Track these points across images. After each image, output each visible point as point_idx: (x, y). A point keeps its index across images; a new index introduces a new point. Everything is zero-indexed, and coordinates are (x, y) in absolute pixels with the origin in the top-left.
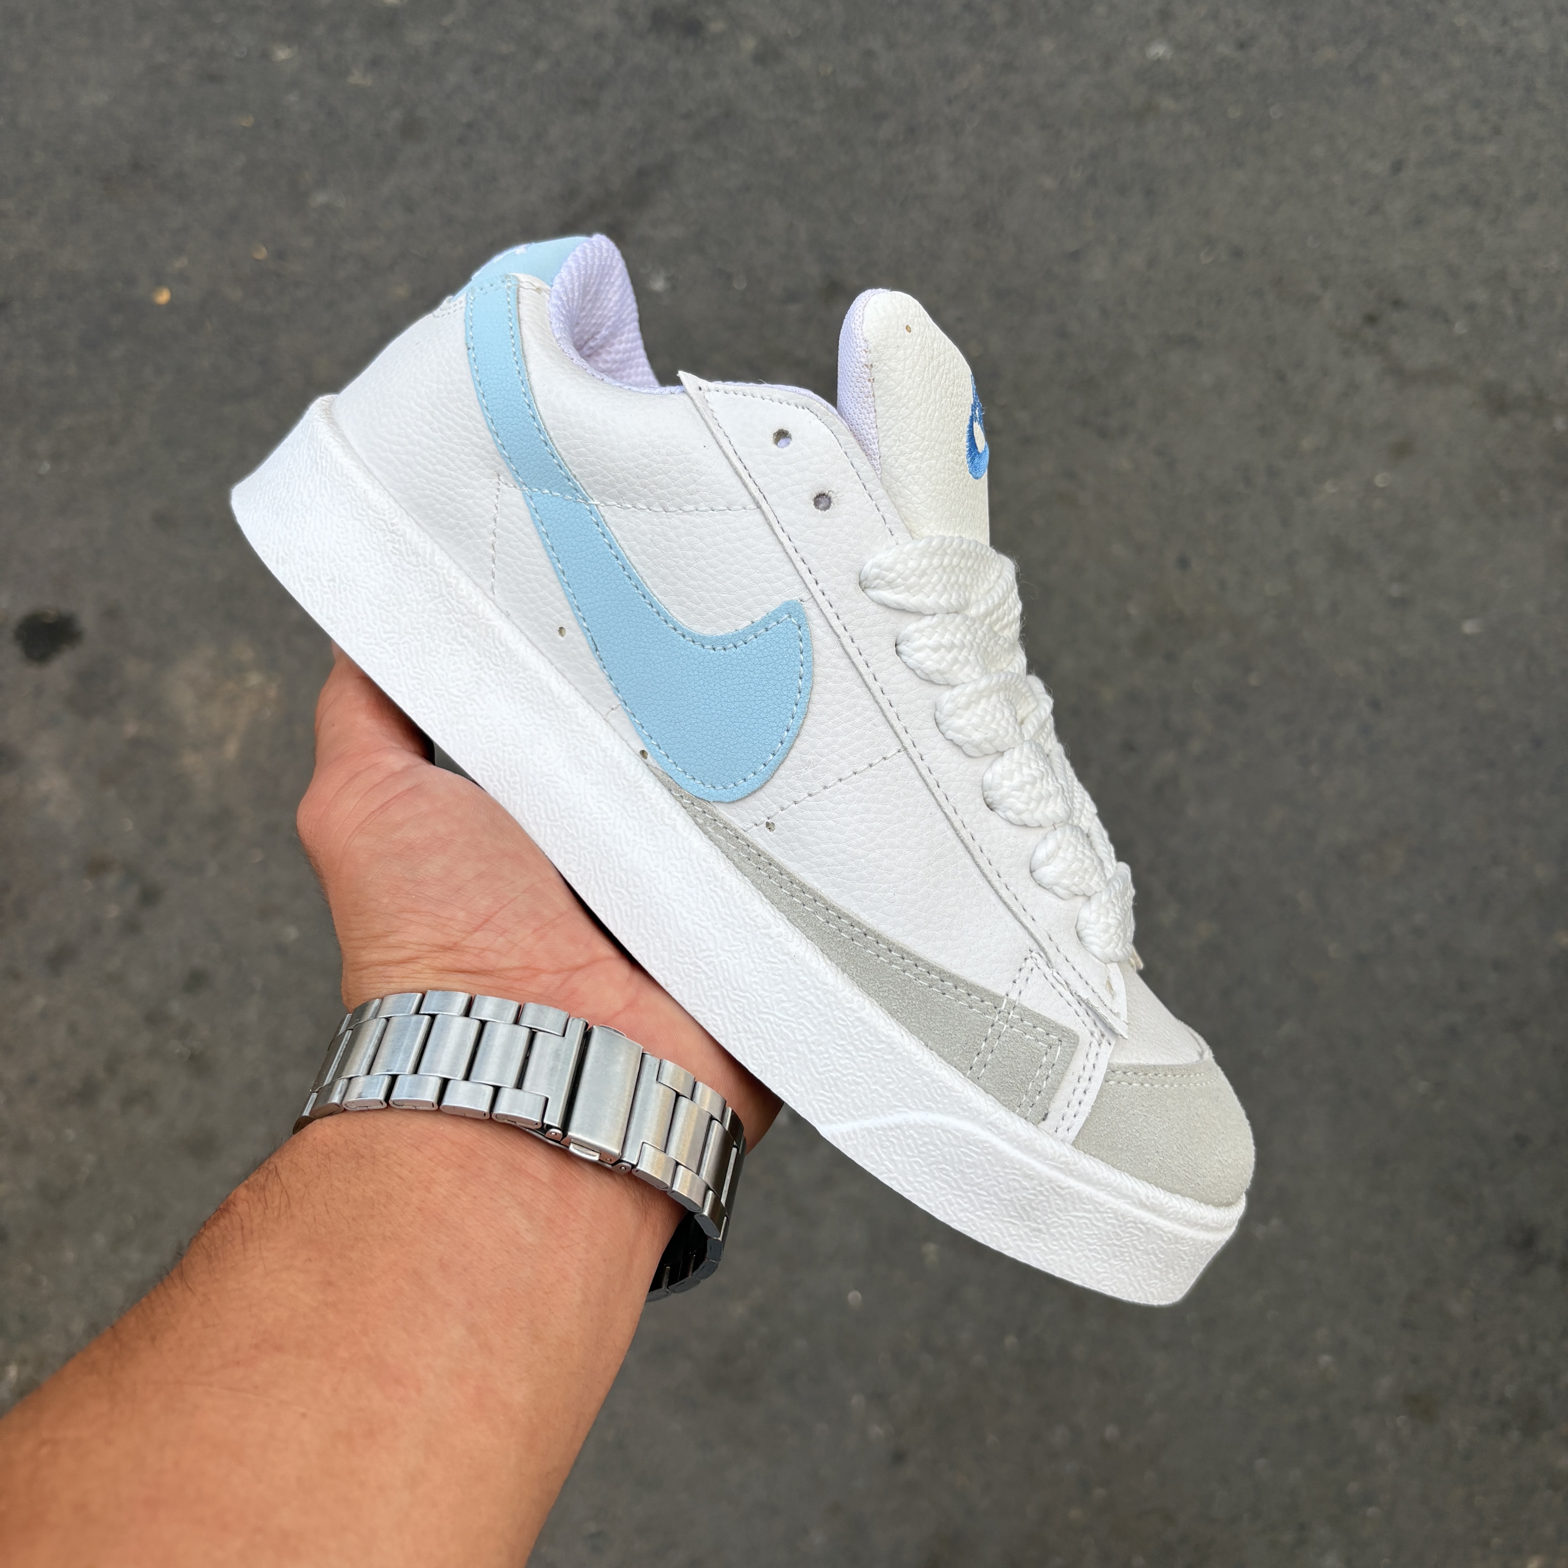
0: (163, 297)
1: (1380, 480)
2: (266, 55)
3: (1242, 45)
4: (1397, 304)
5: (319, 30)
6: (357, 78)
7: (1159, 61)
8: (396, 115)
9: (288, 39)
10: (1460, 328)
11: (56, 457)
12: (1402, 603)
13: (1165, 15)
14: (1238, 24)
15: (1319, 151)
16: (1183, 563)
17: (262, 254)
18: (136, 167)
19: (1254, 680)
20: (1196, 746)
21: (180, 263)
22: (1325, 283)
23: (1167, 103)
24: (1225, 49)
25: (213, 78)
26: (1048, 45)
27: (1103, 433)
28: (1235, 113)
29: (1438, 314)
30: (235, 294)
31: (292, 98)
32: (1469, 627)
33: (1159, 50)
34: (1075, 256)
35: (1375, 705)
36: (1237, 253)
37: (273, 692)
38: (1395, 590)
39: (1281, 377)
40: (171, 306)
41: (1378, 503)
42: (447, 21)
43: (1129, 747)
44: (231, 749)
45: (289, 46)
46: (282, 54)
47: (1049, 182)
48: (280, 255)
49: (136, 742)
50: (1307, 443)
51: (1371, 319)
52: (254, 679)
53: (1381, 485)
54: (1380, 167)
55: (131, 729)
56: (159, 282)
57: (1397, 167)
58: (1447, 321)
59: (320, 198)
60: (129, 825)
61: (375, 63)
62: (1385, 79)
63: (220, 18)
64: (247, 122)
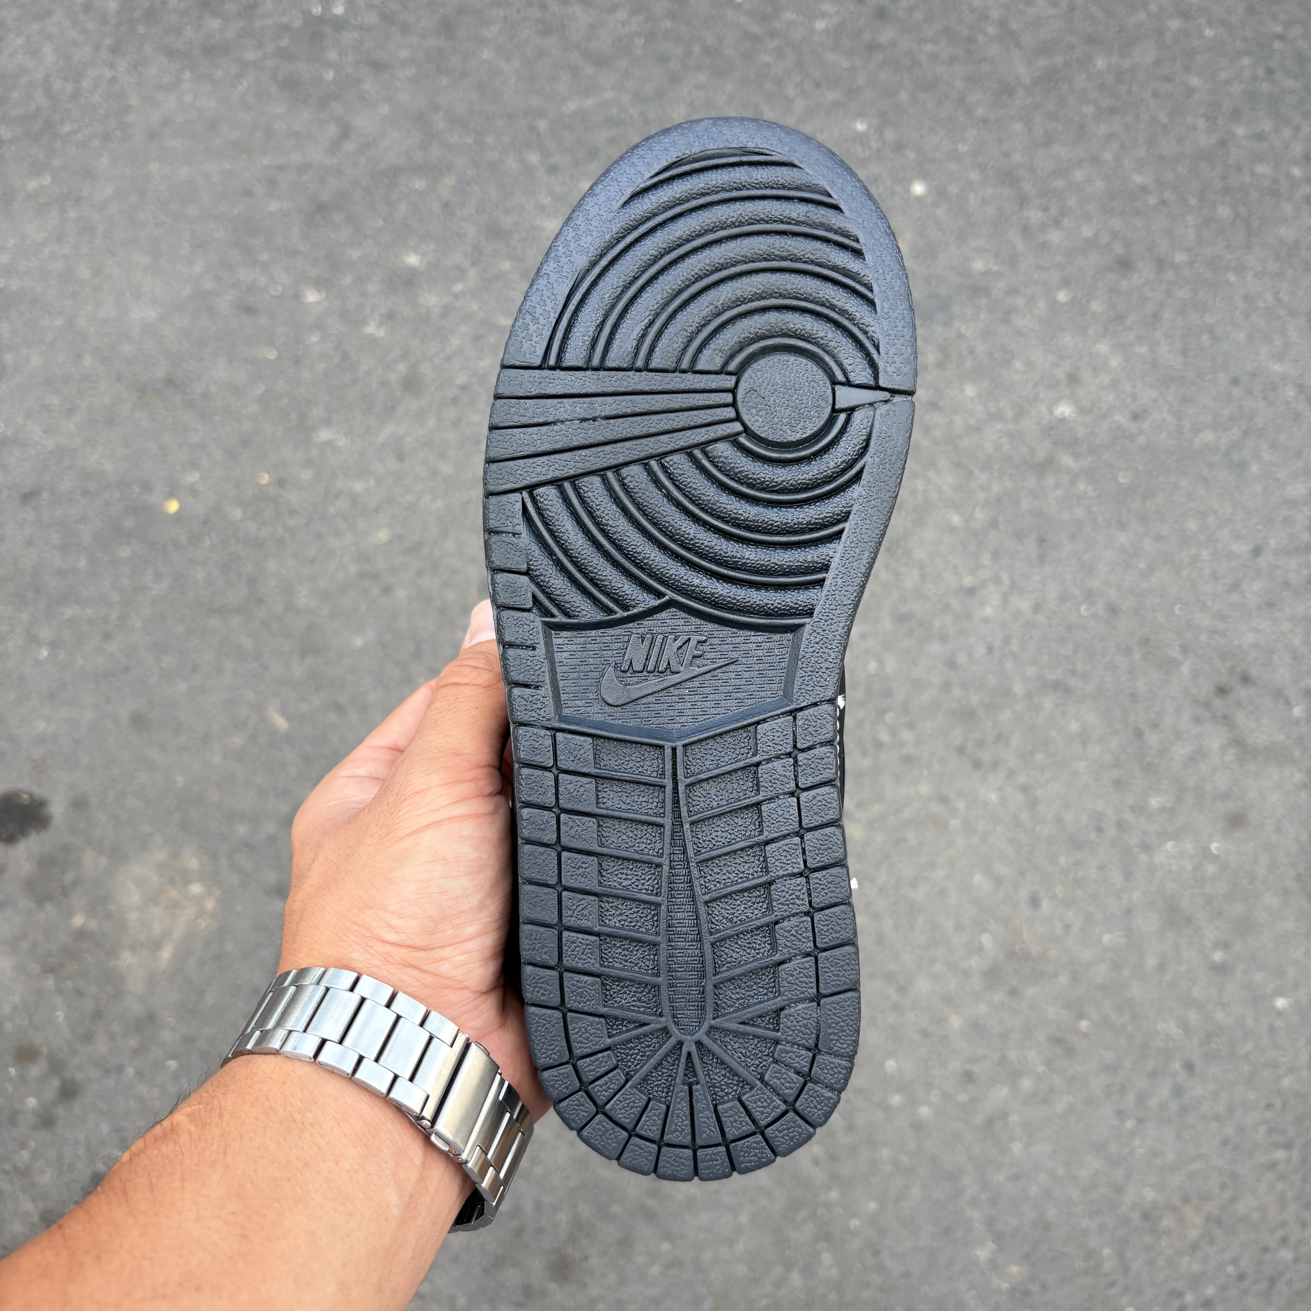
0: (173, 506)
1: (1214, 847)
2: (297, 296)
3: (1135, 417)
4: (1246, 679)
5: (347, 280)
6: (371, 329)
7: (1063, 420)
8: (402, 367)
9: (319, 284)
10: (1297, 711)
11: (55, 645)
12: (1221, 969)
13: (1073, 379)
14: (1134, 397)
15: (1192, 525)
16: (1035, 902)
17: (265, 479)
18: (170, 382)
19: (1084, 1025)
20: (1026, 1084)
21: (193, 477)
22: (1185, 649)
23: (1067, 460)
24: (1120, 418)
25: (249, 310)
26: (970, 391)
27: (977, 765)
28: (1124, 478)
29: (1279, 694)
30: (237, 514)
31: (314, 339)
32: (1281, 1003)
33: (1064, 410)
34: (971, 592)
35: (1189, 1067)
36: (1113, 610)
37: (210, 904)
38: (1218, 956)
39: (1139, 734)
40: (178, 517)
41: (1211, 869)
42: (458, 287)
43: (968, 1077)
44: (166, 954)
45: (319, 291)
46: (312, 296)
47: (956, 519)
48: (281, 483)
49: (81, 934)
50: (1154, 802)
51: (1222, 691)
52: (196, 889)
53: (1215, 852)
54: (1242, 548)
55: (78, 921)
56: (171, 495)
57: (1257, 551)
58: (1287, 703)
59: (324, 435)
60: (60, 1015)
61: (390, 316)
62: (1254, 468)
63: (264, 256)
64: (272, 355)
